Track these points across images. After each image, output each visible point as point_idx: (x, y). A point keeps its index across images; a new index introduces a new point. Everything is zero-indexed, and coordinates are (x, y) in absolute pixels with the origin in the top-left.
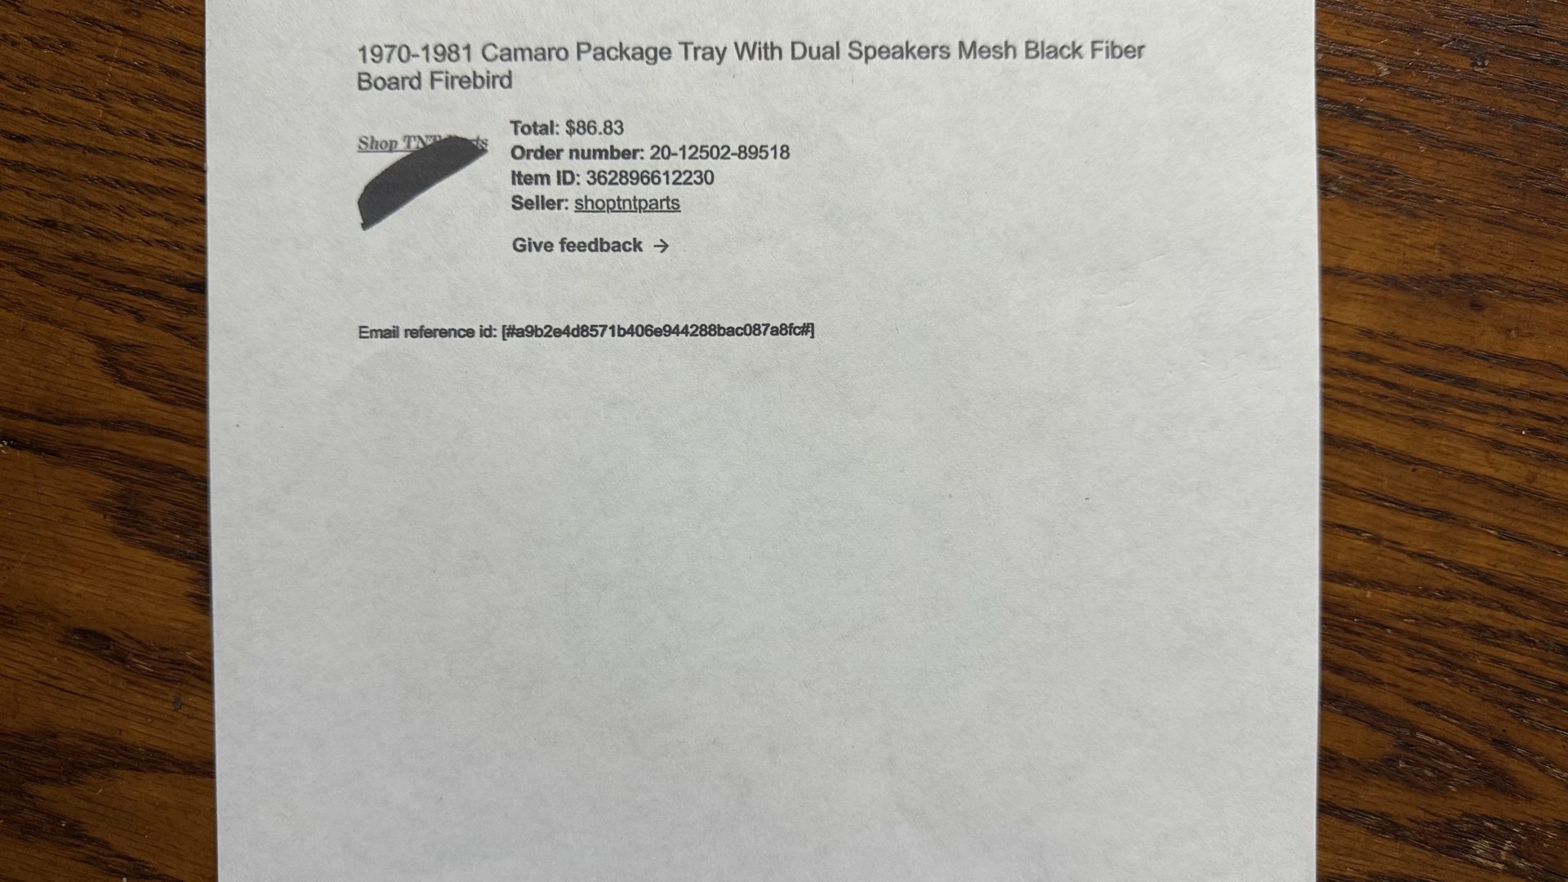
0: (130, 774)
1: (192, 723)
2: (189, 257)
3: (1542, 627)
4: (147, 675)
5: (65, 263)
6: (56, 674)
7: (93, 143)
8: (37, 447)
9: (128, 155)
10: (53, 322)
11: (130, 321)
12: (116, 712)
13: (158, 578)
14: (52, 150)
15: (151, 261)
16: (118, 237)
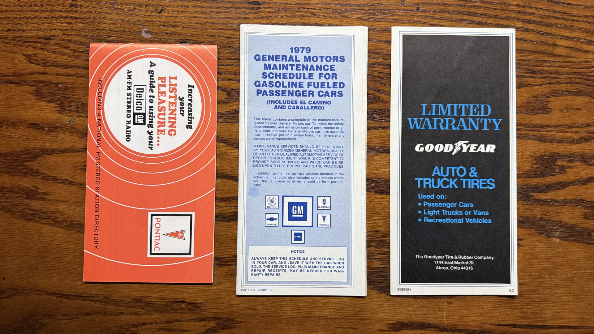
0: (48, 156)
1: (61, 141)
2: (43, 32)
3: (382, 60)
4: (49, 131)
5: (15, 38)
6: (27, 135)
7: (17, 10)
8: (14, 83)
9: (25, 11)
10: (14, 53)
11: (32, 49)
12: (43, 141)
13: (48, 108)
14: (7, 13)
15: (35, 34)
16: (26, 30)
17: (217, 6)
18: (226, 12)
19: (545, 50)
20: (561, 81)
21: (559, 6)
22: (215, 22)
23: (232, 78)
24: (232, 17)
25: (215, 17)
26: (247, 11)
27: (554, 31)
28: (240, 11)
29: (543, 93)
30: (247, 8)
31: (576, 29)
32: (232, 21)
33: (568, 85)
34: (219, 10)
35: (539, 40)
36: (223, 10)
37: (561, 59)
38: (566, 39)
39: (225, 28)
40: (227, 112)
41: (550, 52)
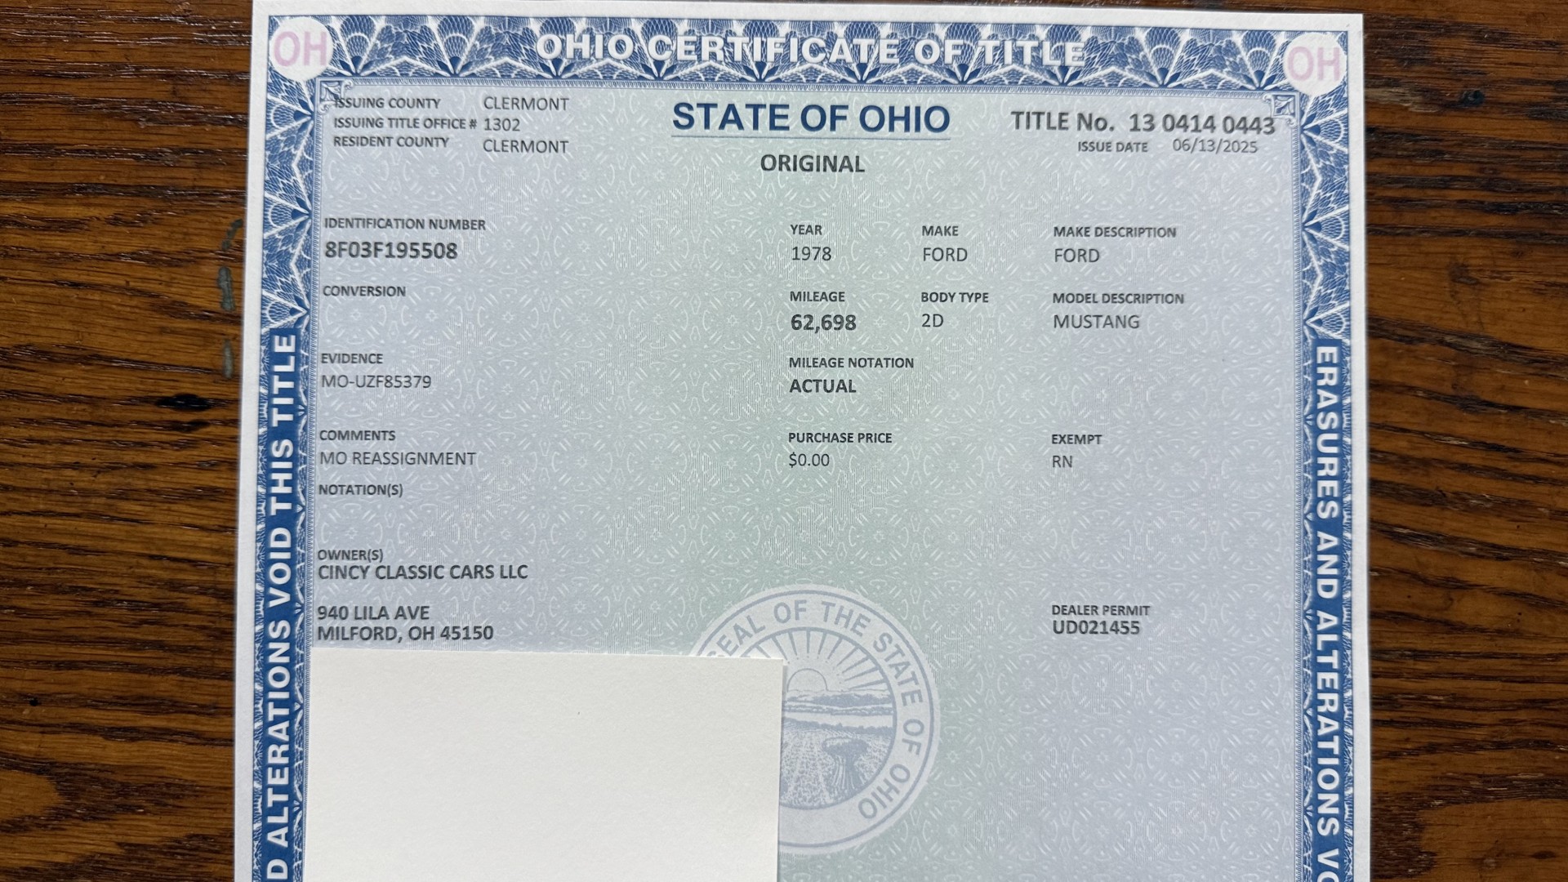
17: (24, 414)
18: (64, 442)
19: (1414, 605)
20: (1478, 738)
21: (1473, 418)
22: (19, 484)
23: (84, 720)
24: (89, 461)
25: (20, 464)
26: (152, 436)
27: (1452, 523)
28: (120, 437)
29: (1403, 788)
30: (150, 425)
31: (1540, 516)
32: (84, 480)
33: (1506, 754)
34: (34, 433)
35: (1389, 563)
36: (52, 434)
37: (1479, 645)
38: (1500, 558)
39: (58, 509)
40: (57, 864)
41: (1436, 615)
